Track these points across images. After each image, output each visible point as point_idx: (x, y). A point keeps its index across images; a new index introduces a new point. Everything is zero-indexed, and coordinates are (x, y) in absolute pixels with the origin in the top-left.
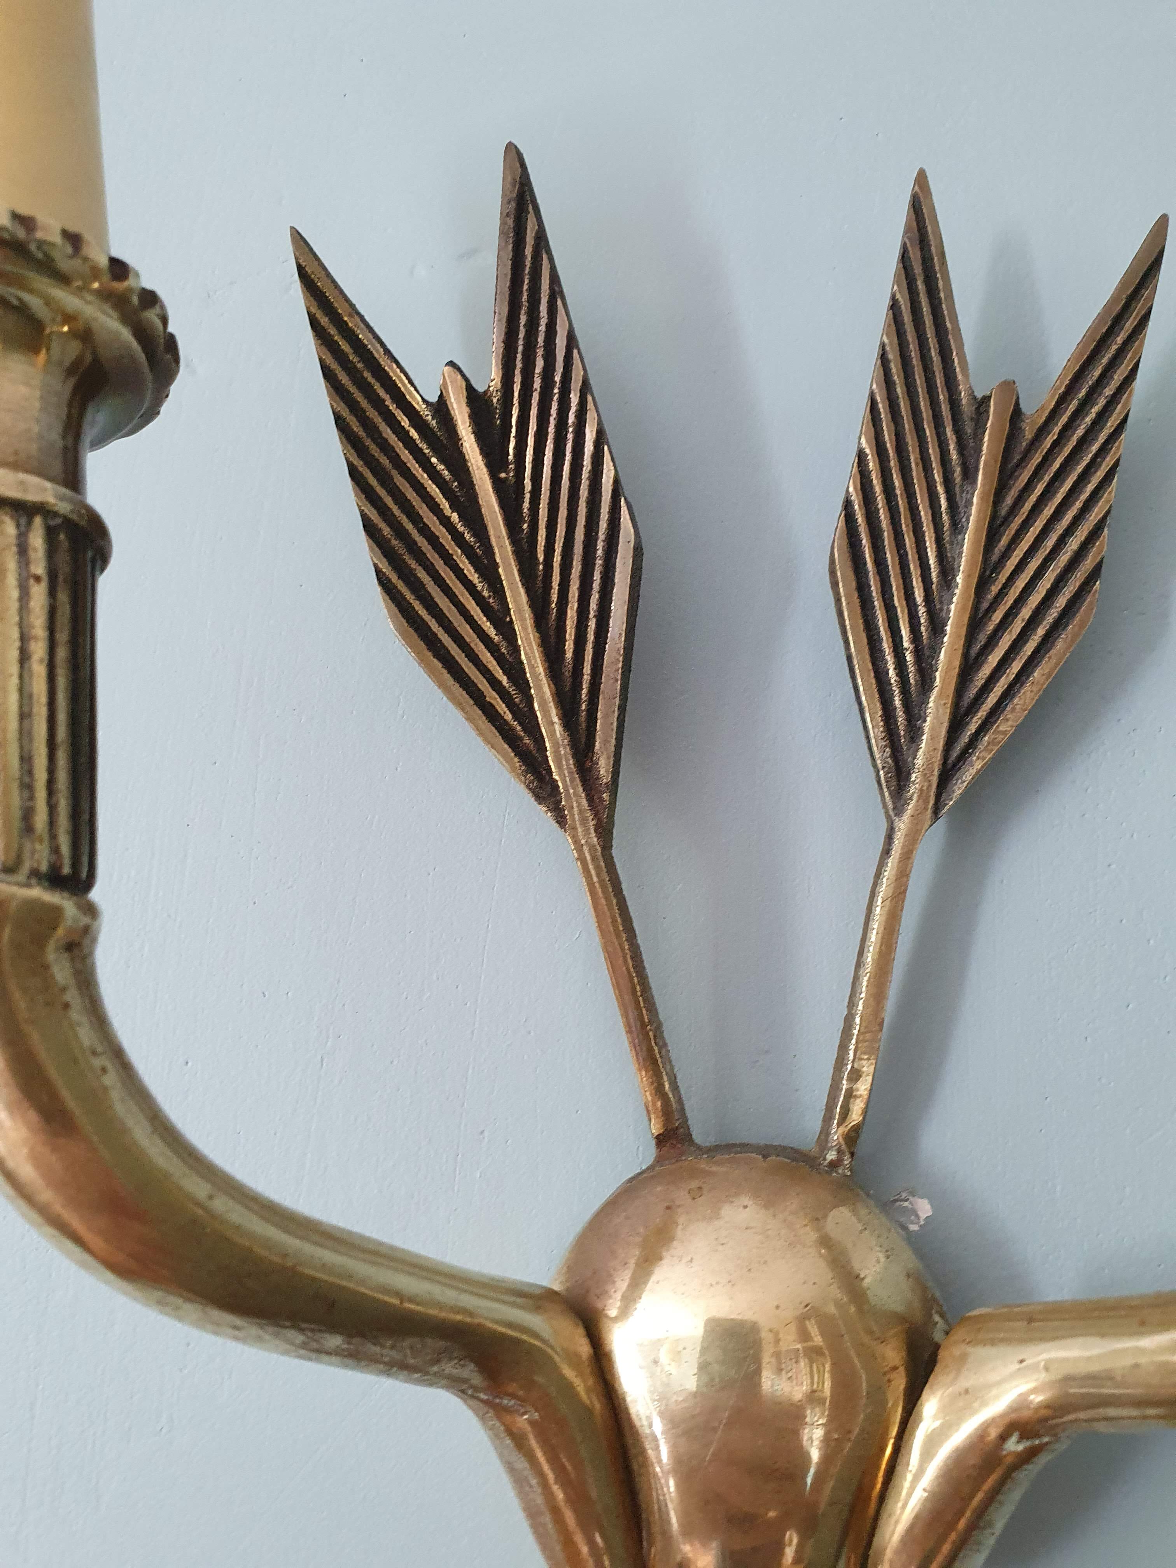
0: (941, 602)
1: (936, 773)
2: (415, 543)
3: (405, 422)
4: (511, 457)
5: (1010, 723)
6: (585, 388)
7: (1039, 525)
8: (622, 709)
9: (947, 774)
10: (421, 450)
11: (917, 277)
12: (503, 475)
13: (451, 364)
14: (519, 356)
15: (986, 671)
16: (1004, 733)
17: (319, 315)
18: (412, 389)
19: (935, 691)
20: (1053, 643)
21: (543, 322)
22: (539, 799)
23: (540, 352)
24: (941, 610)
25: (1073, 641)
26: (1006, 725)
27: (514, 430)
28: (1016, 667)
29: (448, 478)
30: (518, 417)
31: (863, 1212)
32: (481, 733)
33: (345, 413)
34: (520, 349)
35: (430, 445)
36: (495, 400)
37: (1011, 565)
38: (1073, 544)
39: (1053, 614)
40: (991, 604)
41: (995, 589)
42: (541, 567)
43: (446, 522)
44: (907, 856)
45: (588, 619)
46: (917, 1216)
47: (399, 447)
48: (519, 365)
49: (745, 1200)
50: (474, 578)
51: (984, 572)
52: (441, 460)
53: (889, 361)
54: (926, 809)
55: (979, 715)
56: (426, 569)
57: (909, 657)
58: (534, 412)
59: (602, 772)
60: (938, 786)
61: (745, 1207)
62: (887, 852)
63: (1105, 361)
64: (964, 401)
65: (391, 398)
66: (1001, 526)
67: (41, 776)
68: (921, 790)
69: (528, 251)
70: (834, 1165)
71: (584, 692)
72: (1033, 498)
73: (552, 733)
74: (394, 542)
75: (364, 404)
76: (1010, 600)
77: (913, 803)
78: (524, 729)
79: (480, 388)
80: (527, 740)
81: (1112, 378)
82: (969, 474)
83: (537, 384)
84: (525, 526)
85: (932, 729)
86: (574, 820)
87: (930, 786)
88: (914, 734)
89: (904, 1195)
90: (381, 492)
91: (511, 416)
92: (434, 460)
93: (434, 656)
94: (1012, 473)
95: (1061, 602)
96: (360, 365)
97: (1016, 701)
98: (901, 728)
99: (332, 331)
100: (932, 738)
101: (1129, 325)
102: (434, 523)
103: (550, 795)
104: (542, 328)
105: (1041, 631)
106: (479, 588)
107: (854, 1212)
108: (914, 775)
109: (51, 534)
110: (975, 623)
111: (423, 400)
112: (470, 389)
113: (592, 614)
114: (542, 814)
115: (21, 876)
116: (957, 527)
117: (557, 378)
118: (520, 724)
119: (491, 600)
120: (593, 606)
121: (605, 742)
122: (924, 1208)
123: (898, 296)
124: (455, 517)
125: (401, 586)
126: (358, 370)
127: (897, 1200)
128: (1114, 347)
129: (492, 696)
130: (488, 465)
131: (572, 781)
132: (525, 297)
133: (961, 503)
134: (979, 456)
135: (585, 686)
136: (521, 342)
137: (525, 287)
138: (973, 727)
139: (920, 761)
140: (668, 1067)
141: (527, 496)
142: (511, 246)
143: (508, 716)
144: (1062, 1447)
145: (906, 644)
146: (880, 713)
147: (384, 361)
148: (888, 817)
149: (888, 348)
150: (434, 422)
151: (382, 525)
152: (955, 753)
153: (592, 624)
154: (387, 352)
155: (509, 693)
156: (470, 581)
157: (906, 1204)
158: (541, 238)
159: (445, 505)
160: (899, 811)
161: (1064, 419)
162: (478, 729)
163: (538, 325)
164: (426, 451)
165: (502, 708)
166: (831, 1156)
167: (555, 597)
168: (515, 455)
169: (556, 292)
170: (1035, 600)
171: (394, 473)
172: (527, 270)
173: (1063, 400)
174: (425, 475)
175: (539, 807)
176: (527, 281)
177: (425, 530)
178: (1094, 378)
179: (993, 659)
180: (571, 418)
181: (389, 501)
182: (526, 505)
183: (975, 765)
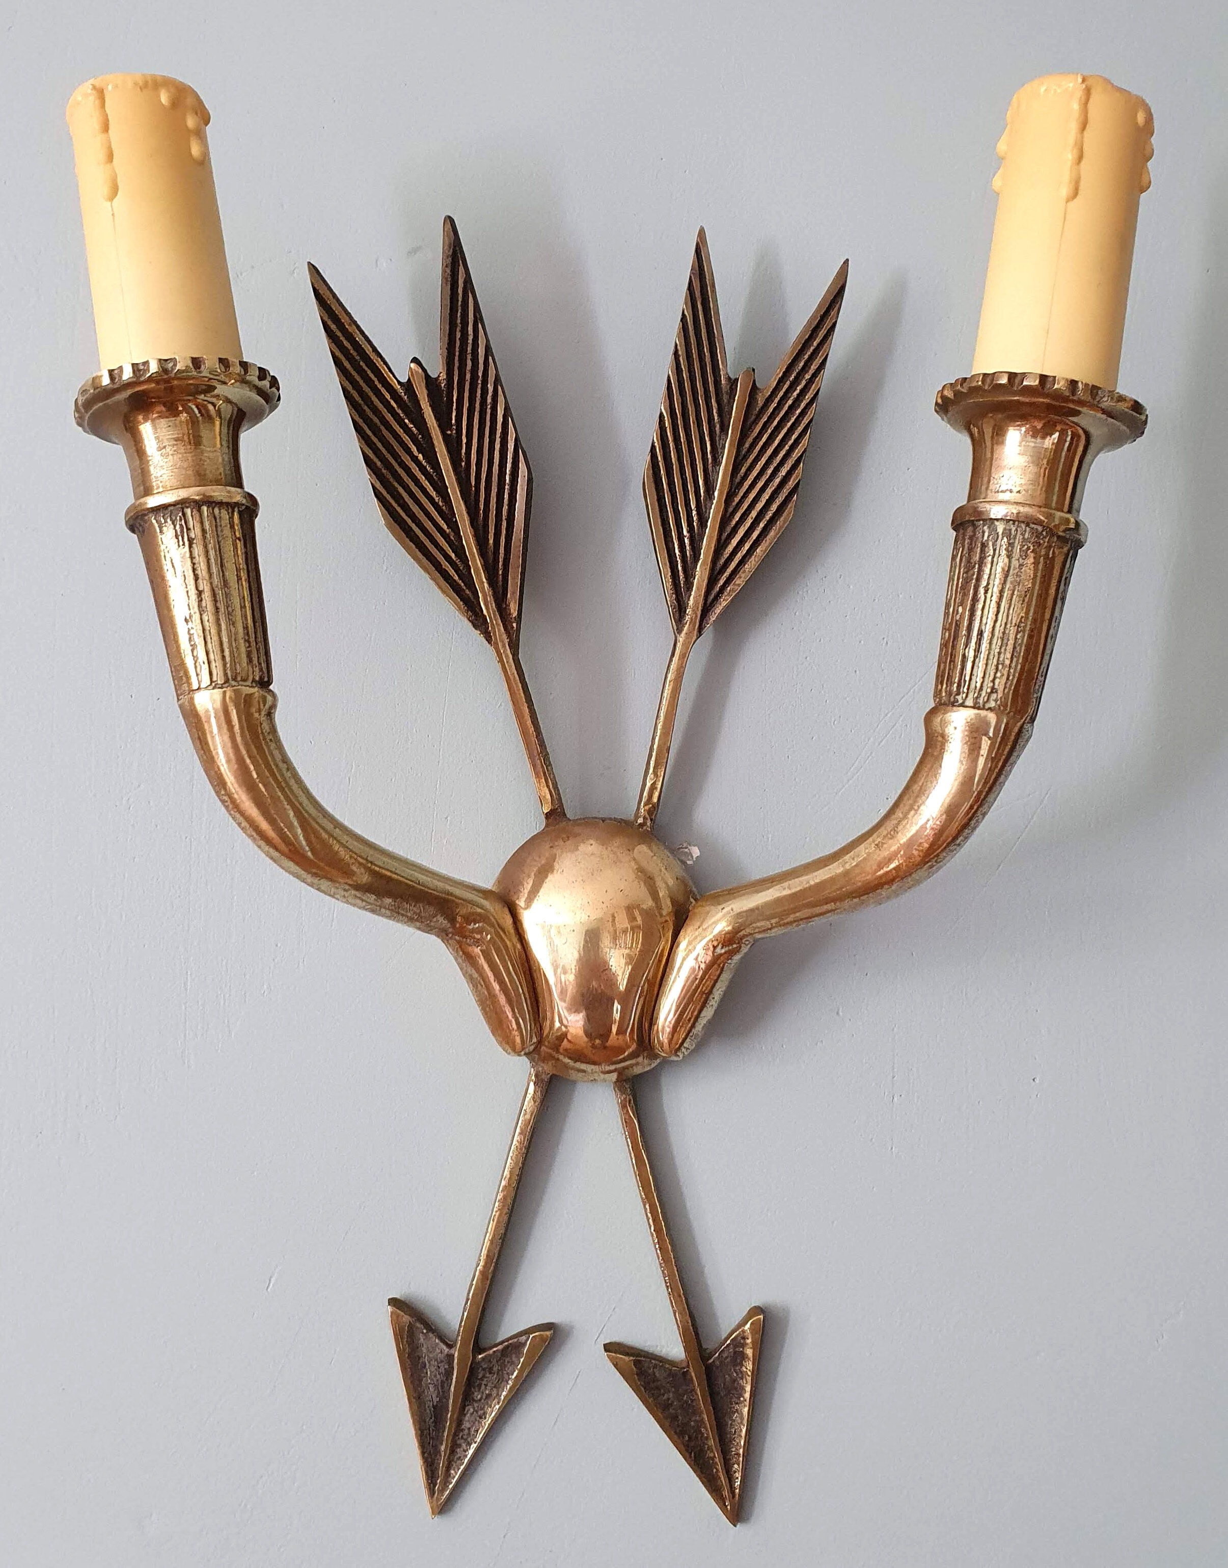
0: (706, 508)
1: (700, 608)
2: (397, 472)
3: (388, 396)
4: (453, 422)
5: (742, 579)
6: (497, 381)
7: (763, 460)
8: (523, 573)
9: (706, 611)
10: (399, 414)
11: (697, 299)
12: (449, 432)
13: (415, 360)
14: (457, 358)
15: (730, 548)
16: (739, 585)
17: (330, 323)
18: (391, 375)
19: (700, 561)
20: (769, 532)
21: (471, 338)
22: (475, 626)
23: (469, 357)
24: (706, 512)
25: (779, 531)
26: (740, 581)
27: (455, 404)
28: (747, 546)
29: (416, 432)
30: (458, 397)
31: (654, 848)
32: (440, 587)
33: (350, 388)
34: (457, 354)
35: (403, 411)
36: (443, 385)
37: (746, 485)
38: (783, 472)
39: (769, 514)
40: (734, 509)
41: (737, 500)
42: (473, 489)
43: (415, 459)
44: (683, 656)
45: (501, 520)
46: (692, 857)
47: (384, 411)
48: (457, 364)
49: (592, 842)
50: (434, 494)
51: (731, 489)
52: (411, 421)
53: (679, 356)
54: (694, 629)
55: (725, 575)
56: (403, 487)
57: (687, 541)
58: (466, 394)
59: (512, 611)
60: (701, 615)
61: (591, 845)
62: (673, 655)
63: (806, 357)
64: (723, 382)
65: (378, 380)
66: (742, 460)
67: (252, 636)
68: (691, 619)
69: (460, 291)
70: (641, 825)
71: (501, 564)
72: (761, 443)
73: (483, 589)
74: (384, 471)
75: (361, 383)
76: (745, 506)
77: (687, 626)
78: (465, 585)
79: (433, 375)
80: (467, 592)
81: (810, 368)
82: (724, 428)
83: (468, 376)
84: (463, 464)
85: (698, 582)
86: (496, 639)
87: (696, 616)
88: (689, 586)
89: (685, 845)
90: (375, 440)
91: (453, 396)
92: (406, 421)
93: (411, 541)
94: (750, 428)
95: (774, 507)
96: (358, 358)
97: (746, 566)
98: (682, 582)
99: (339, 334)
100: (698, 588)
101: (822, 334)
102: (408, 460)
103: (482, 624)
104: (470, 341)
105: (762, 525)
106: (437, 501)
107: (650, 848)
108: (688, 610)
109: (240, 513)
110: (725, 520)
111: (399, 382)
112: (427, 376)
113: (504, 518)
114: (477, 636)
115: (249, 683)
116: (716, 462)
117: (480, 374)
118: (463, 582)
119: (444, 508)
120: (505, 513)
121: (513, 593)
122: (696, 852)
123: (686, 313)
124: (420, 457)
125: (388, 497)
126: (356, 360)
127: (682, 848)
128: (812, 348)
129: (446, 565)
130: (439, 426)
131: (495, 615)
132: (459, 321)
133: (719, 447)
134: (730, 418)
135: (501, 560)
136: (457, 349)
137: (459, 314)
138: (721, 582)
139: (691, 602)
140: (552, 776)
141: (464, 446)
142: (449, 287)
143: (456, 578)
144: (745, 949)
145: (685, 532)
146: (670, 574)
147: (373, 356)
148: (675, 634)
149: (679, 347)
150: (406, 397)
151: (376, 460)
152: (711, 597)
153: (504, 524)
154: (375, 350)
155: (456, 563)
156: (431, 496)
157: (686, 850)
158: (468, 281)
159: (414, 449)
160: (679, 631)
161: (781, 394)
162: (437, 584)
163: (468, 339)
164: (402, 415)
165: (452, 572)
166: (640, 821)
167: (482, 507)
168: (456, 420)
169: (479, 318)
170: (759, 506)
171: (382, 428)
172: (460, 303)
173: (781, 381)
174: (401, 430)
175: (476, 631)
176: (459, 311)
177: (402, 464)
178: (800, 368)
179: (734, 542)
180: (489, 400)
181: (379, 445)
182: (464, 451)
183: (723, 603)
